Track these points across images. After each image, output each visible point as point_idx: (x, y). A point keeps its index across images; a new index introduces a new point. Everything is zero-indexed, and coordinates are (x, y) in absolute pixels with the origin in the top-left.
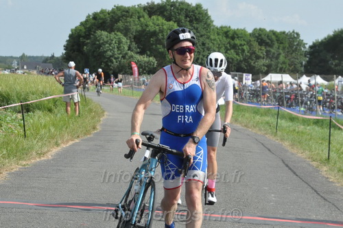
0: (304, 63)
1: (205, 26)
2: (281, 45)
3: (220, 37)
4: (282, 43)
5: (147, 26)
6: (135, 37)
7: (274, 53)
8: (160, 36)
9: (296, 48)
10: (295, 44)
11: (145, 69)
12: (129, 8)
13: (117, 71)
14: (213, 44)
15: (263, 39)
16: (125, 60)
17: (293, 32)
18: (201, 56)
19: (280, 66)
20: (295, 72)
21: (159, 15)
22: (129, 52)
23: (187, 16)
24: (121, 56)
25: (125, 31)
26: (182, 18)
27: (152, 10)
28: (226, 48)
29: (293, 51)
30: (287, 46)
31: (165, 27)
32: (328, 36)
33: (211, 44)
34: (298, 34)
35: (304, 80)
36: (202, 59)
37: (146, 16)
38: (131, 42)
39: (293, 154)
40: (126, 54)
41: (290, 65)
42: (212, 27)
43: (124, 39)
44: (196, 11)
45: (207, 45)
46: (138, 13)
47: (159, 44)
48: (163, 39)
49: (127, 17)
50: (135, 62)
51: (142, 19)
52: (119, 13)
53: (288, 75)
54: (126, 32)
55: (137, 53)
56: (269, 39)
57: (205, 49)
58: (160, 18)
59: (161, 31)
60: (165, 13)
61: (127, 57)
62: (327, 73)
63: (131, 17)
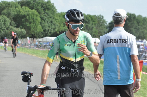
0: (106, 32)
1: (52, 12)
2: (94, 23)
3: (61, 18)
4: (94, 21)
5: (20, 12)
6: (13, 18)
7: (90, 27)
8: (28, 17)
9: (102, 24)
10: (101, 22)
11: (19, 36)
12: (10, 2)
13: (4, 36)
14: (57, 21)
16: (8, 31)
17: (100, 15)
18: (50, 29)
19: (93, 33)
21: (27, 6)
22: (10, 26)
23: (42, 7)
24: (5, 28)
25: (8, 15)
26: (40, 8)
28: (64, 24)
29: (100, 26)
30: (97, 23)
31: (30, 13)
33: (55, 22)
34: (103, 17)
36: (51, 30)
37: (20, 7)
38: (11, 21)
40: (9, 27)
41: (99, 33)
42: (56, 13)
43: (7, 19)
44: (47, 4)
45: (53, 23)
46: (15, 5)
47: (27, 22)
48: (29, 19)
49: (9, 7)
50: (14, 32)
51: (17, 8)
52: (4, 5)
53: (98, 38)
55: (15, 27)
56: (87, 19)
57: (53, 25)
58: (27, 7)
59: (28, 15)
60: (30, 5)
61: (9, 29)
63: (11, 7)
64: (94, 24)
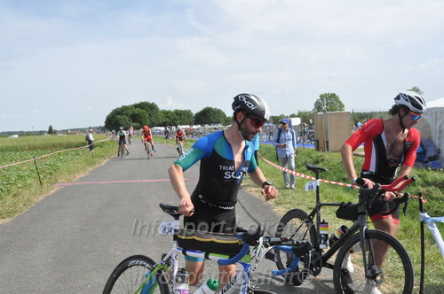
0: (194, 121)
1: (156, 110)
3: (162, 114)
4: (185, 114)
5: (134, 112)
6: (131, 117)
8: (140, 115)
9: (190, 116)
10: (190, 114)
11: (136, 128)
12: (127, 106)
15: (178, 113)
17: (189, 110)
19: (185, 122)
20: (190, 124)
21: (139, 108)
22: (129, 122)
23: (149, 107)
26: (147, 108)
27: (136, 106)
30: (187, 115)
32: (201, 110)
33: (159, 117)
35: (195, 127)
37: (134, 108)
38: (129, 118)
41: (189, 122)
42: (159, 110)
43: (127, 118)
44: (152, 105)
46: (131, 108)
47: (140, 118)
49: (127, 109)
51: (132, 110)
52: (124, 108)
53: (188, 125)
54: (127, 115)
55: (132, 122)
56: (180, 113)
57: (157, 119)
59: (140, 113)
60: (141, 107)
62: (202, 123)
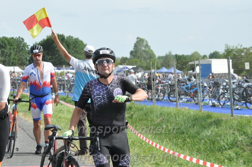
0: (28, 59)
2: (12, 47)
4: (11, 45)
7: (7, 53)
9: (22, 49)
10: (21, 45)
17: (19, 37)
19: (11, 61)
20: (22, 65)
29: (20, 51)
30: (16, 47)
32: (44, 40)
34: (22, 39)
39: (26, 121)
41: (19, 60)
53: (18, 67)
64: (12, 49)
